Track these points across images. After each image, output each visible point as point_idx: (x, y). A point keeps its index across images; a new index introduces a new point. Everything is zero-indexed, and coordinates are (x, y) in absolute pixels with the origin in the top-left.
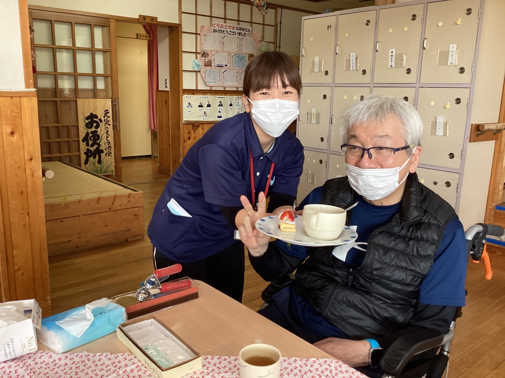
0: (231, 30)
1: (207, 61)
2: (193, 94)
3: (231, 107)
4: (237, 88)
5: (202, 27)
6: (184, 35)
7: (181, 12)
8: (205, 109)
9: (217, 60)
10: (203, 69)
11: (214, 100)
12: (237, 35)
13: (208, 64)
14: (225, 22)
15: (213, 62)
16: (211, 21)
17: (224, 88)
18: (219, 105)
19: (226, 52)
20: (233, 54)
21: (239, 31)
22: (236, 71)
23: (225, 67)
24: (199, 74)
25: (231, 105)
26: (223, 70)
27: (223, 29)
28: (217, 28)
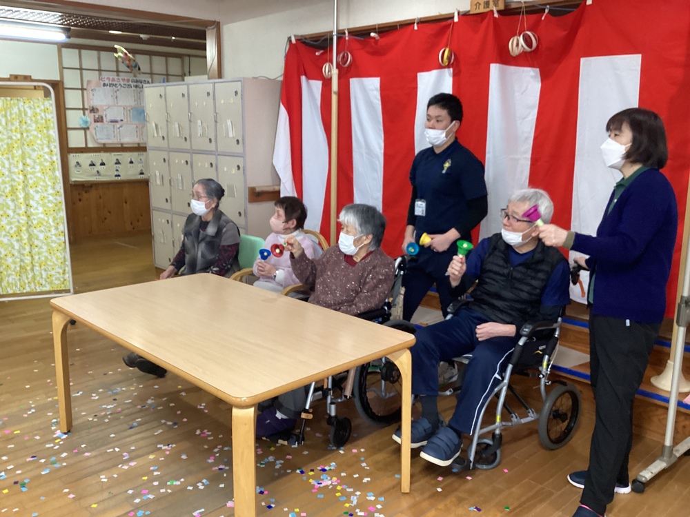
0: (126, 83)
1: (97, 116)
2: (82, 152)
3: (131, 165)
4: (139, 144)
5: (89, 82)
6: (67, 92)
7: (62, 68)
8: (98, 167)
9: (109, 115)
10: (93, 125)
11: (109, 157)
12: (133, 88)
13: (99, 120)
14: (118, 75)
15: (104, 118)
16: (100, 75)
17: (122, 144)
18: (116, 163)
19: (120, 106)
20: (129, 108)
21: (135, 84)
22: (135, 126)
23: (120, 123)
24: (88, 132)
25: (131, 162)
26: (118, 125)
27: (114, 83)
28: (107, 82)
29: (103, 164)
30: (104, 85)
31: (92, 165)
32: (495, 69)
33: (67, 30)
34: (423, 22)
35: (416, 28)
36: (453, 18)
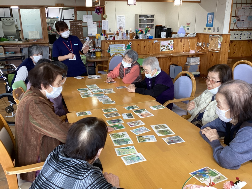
0: (248, 7)
2: (232, 31)
3: (245, 35)
4: (248, 28)
5: (238, 7)
8: (236, 36)
9: (242, 18)
10: (237, 22)
11: (239, 32)
12: (250, 9)
13: (239, 20)
14: (246, 5)
15: (240, 19)
16: (241, 5)
17: (243, 28)
18: (241, 34)
19: (245, 15)
20: (248, 16)
21: (251, 7)
22: (248, 22)
23: (244, 21)
24: (235, 24)
25: (245, 34)
26: (243, 22)
27: (245, 7)
29: (237, 35)
30: (242, 8)
31: (234, 35)
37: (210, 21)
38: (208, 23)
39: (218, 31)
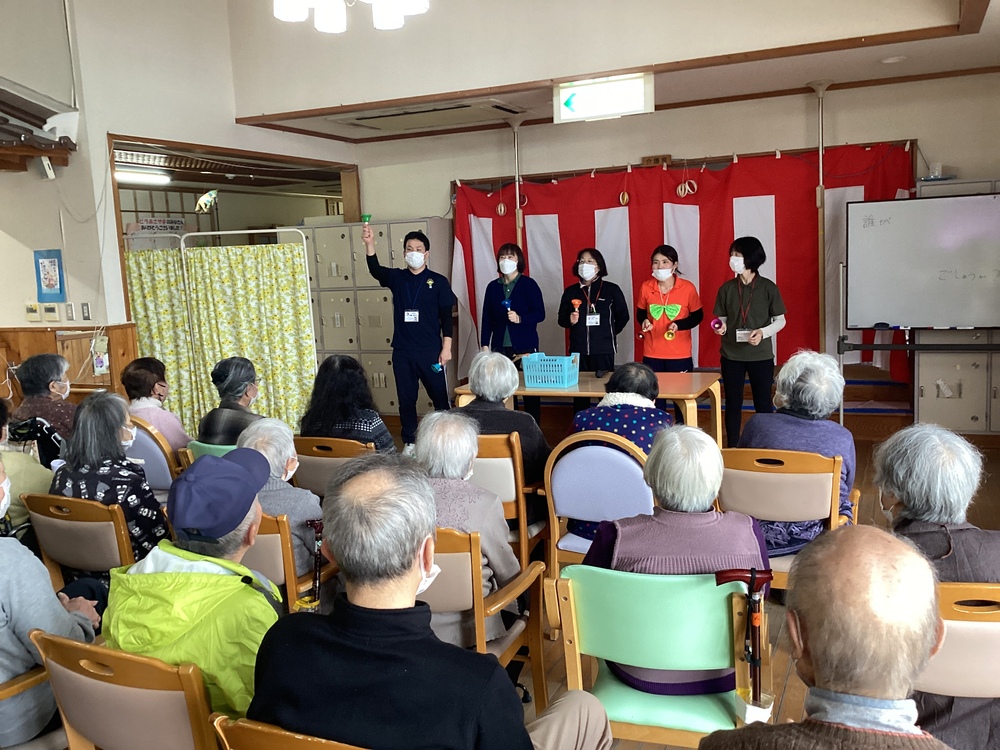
0: (162, 224)
5: (128, 225)
12: (169, 230)
14: (153, 216)
16: (137, 217)
21: (171, 225)
27: (152, 225)
28: (145, 224)
30: (143, 228)
32: (667, 206)
33: (170, 173)
34: (598, 172)
35: (593, 176)
36: (627, 169)
37: (52, 282)
38: (44, 287)
39: (86, 315)
